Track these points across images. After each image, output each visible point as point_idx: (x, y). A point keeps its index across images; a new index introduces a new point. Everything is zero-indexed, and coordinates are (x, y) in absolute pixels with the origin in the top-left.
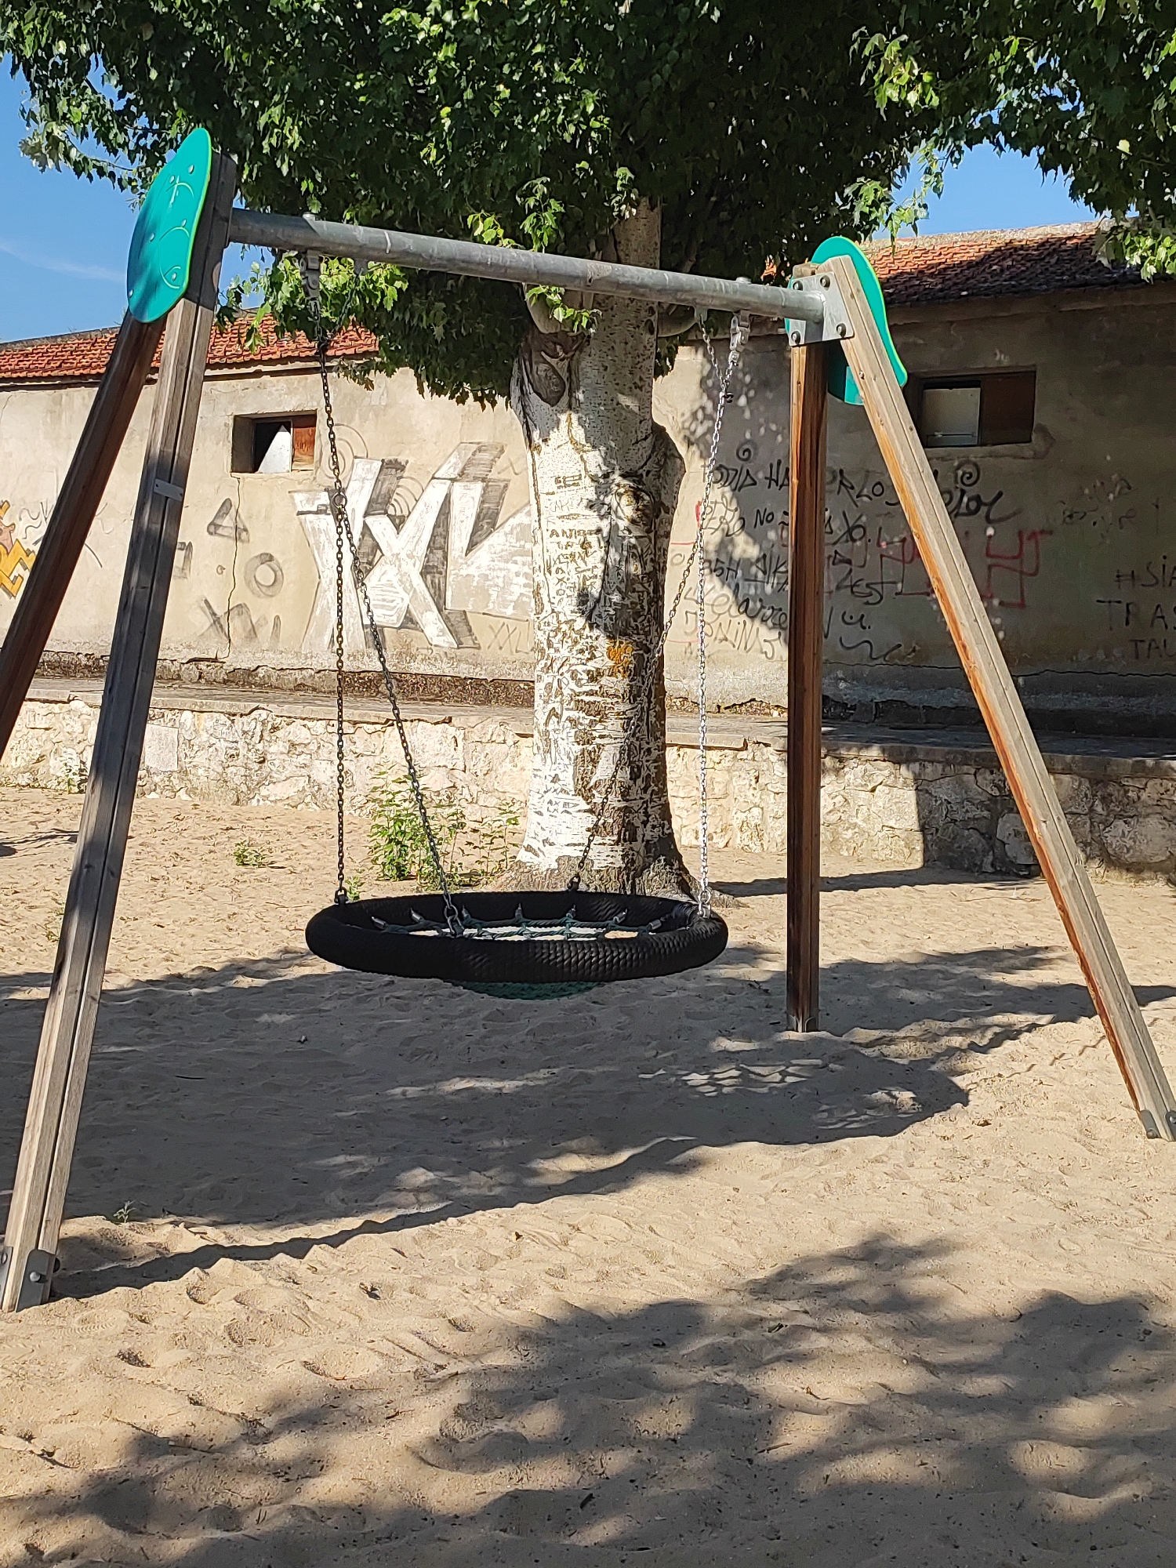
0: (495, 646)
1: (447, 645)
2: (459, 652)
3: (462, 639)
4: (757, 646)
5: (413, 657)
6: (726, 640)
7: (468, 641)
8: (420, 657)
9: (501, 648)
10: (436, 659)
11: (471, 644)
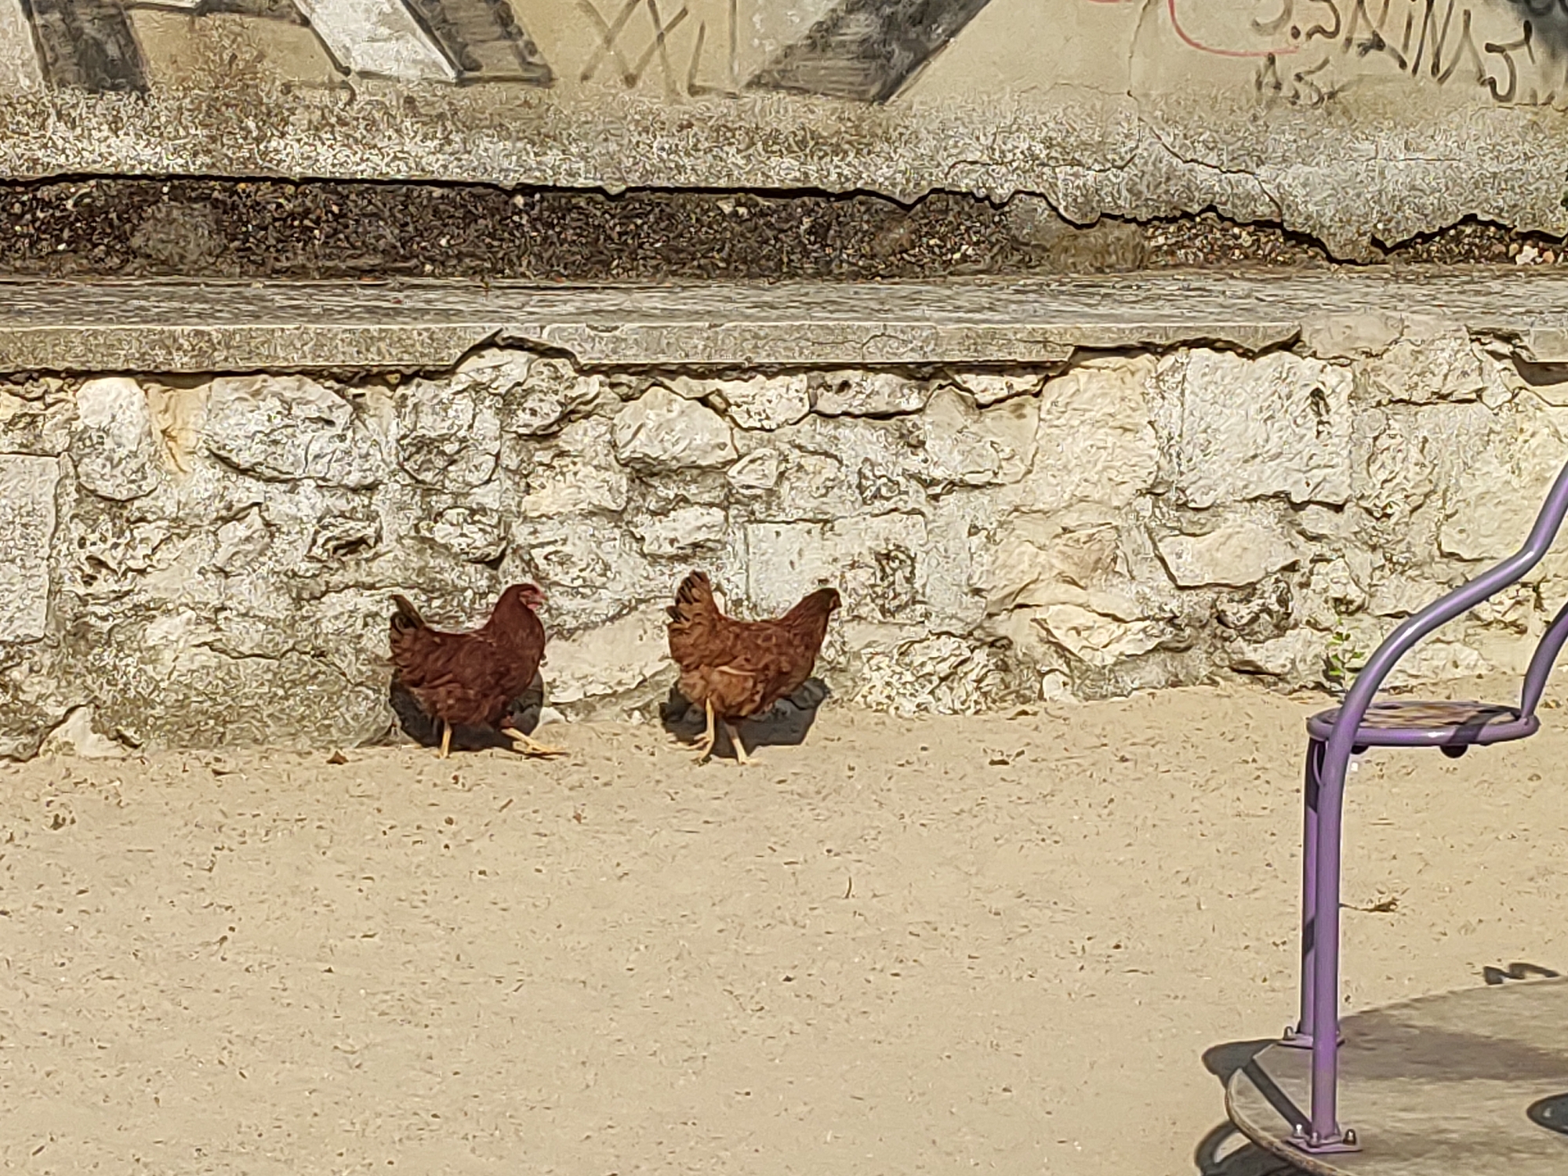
0: (608, 74)
1: (414, 73)
2: (464, 97)
3: (476, 52)
4: (1466, 63)
5: (276, 119)
6: (1378, 44)
7: (499, 57)
8: (301, 118)
9: (630, 80)
10: (371, 125)
11: (511, 65)
